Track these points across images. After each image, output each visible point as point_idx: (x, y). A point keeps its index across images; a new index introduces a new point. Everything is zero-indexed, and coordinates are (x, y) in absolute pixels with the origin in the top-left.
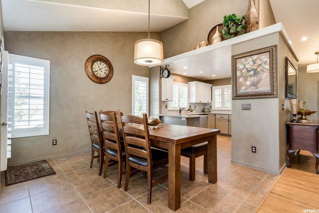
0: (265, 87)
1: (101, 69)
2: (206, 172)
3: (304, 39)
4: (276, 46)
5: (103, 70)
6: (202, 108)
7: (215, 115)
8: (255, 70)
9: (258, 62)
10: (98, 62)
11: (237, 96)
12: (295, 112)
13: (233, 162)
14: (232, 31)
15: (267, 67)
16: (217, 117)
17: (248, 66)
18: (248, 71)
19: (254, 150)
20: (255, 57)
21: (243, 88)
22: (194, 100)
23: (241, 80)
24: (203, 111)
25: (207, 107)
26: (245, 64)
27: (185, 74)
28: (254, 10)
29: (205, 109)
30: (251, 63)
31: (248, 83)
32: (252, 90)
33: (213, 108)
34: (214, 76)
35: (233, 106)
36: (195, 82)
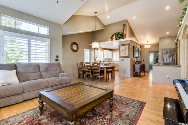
0: (127, 55)
1: (75, 47)
2: (112, 78)
3: (142, 37)
4: (130, 44)
5: (76, 47)
6: (108, 60)
7: (114, 63)
8: (125, 50)
9: (126, 48)
10: (74, 45)
11: (120, 57)
12: (136, 61)
13: (119, 76)
14: (119, 37)
15: (128, 49)
16: (115, 64)
17: (123, 48)
18: (123, 50)
19: (125, 72)
20: (125, 46)
21: (122, 55)
22: (105, 57)
23: (121, 52)
24: (109, 62)
25: (110, 60)
26: (122, 48)
27: (102, 47)
28: (124, 32)
29: (110, 61)
30: (124, 48)
31: (123, 53)
32: (124, 55)
33: (113, 61)
34: (113, 48)
35: (119, 60)
36: (106, 50)
